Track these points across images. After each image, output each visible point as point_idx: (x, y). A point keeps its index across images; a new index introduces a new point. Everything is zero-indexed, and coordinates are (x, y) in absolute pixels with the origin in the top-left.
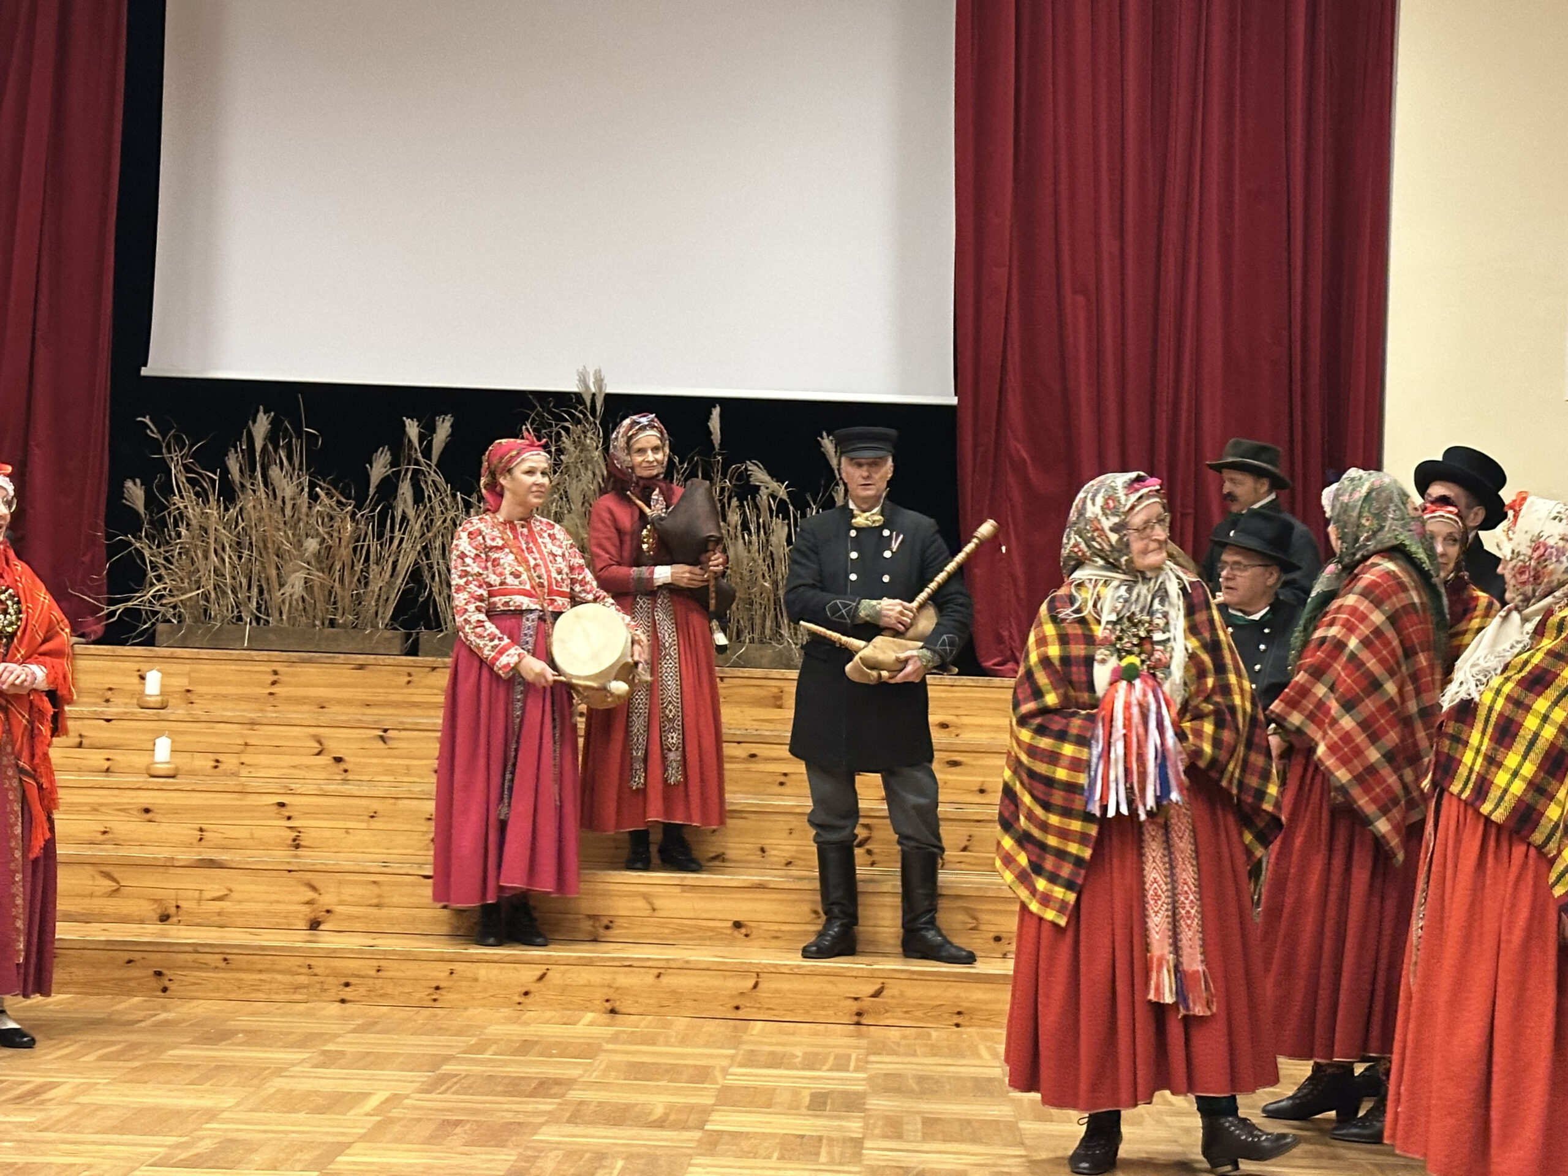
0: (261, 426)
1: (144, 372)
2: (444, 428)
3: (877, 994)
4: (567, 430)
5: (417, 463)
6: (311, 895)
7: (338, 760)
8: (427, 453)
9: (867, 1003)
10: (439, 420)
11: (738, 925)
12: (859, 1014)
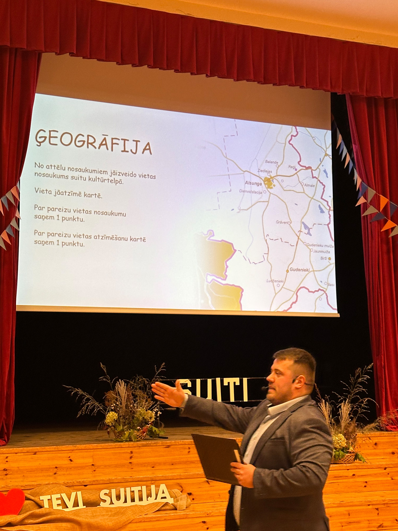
7: (190, 494)
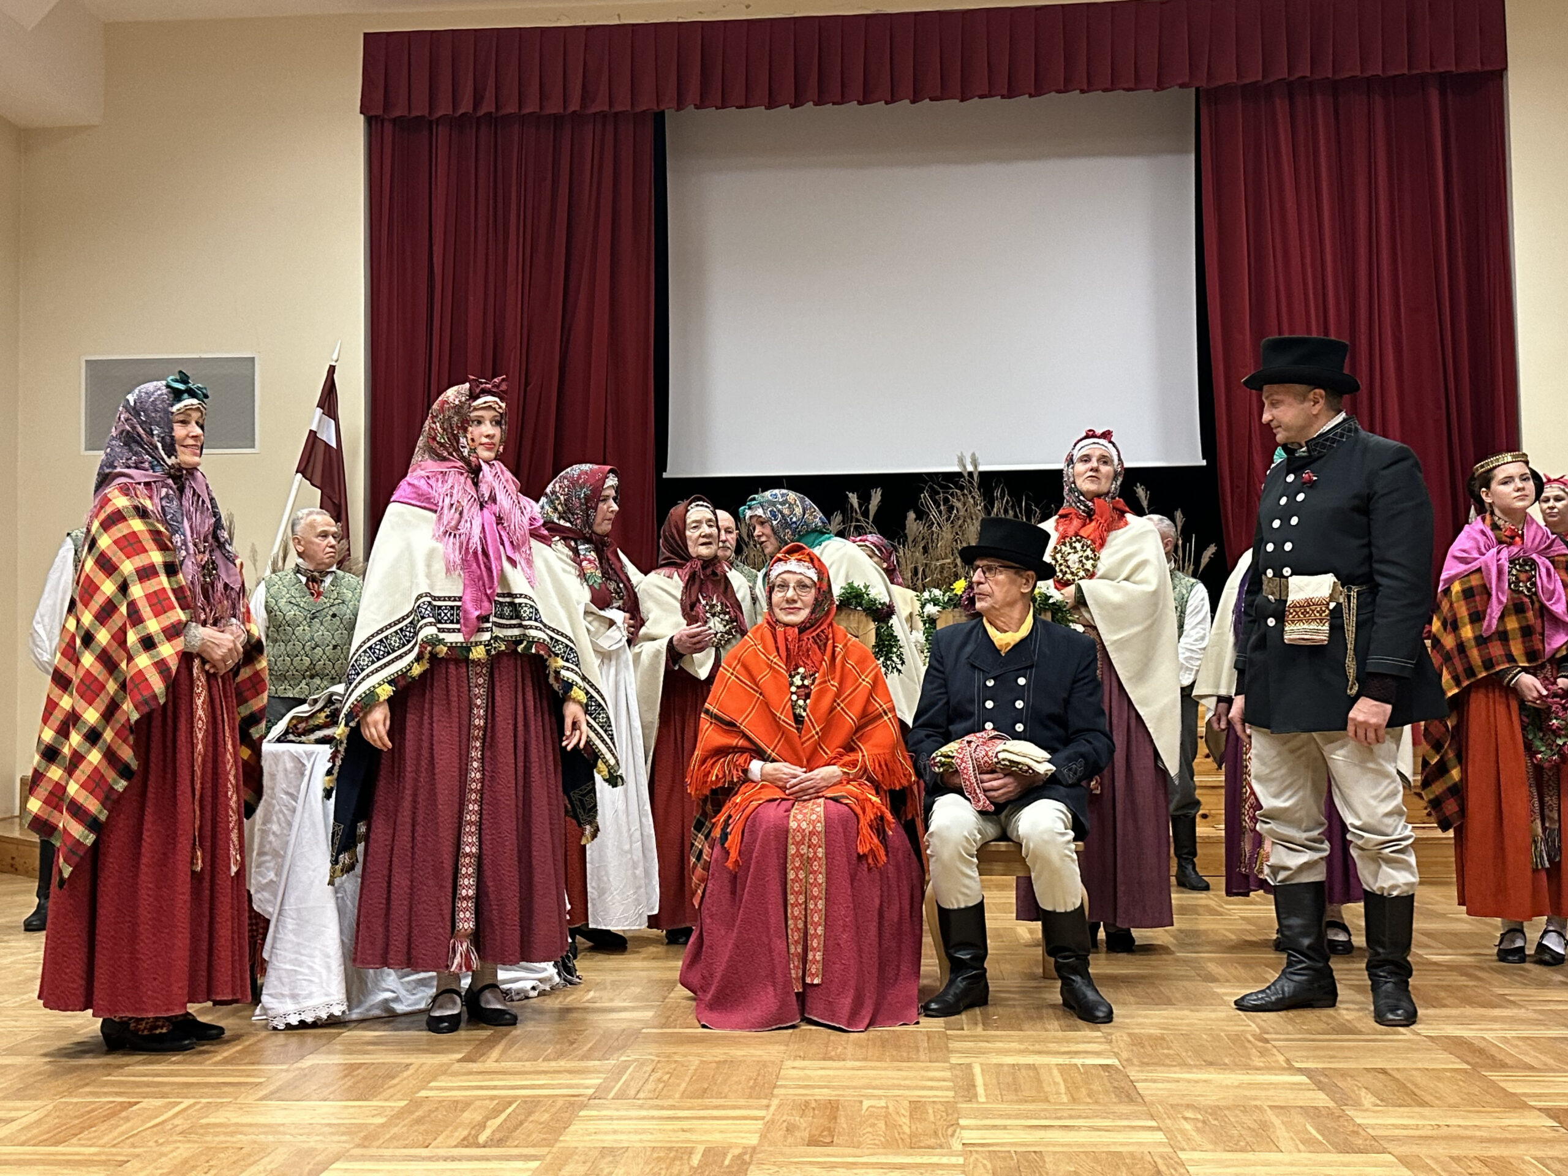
1: (665, 475)
2: (876, 497)
4: (952, 495)
5: (858, 520)
8: (866, 514)
10: (873, 492)
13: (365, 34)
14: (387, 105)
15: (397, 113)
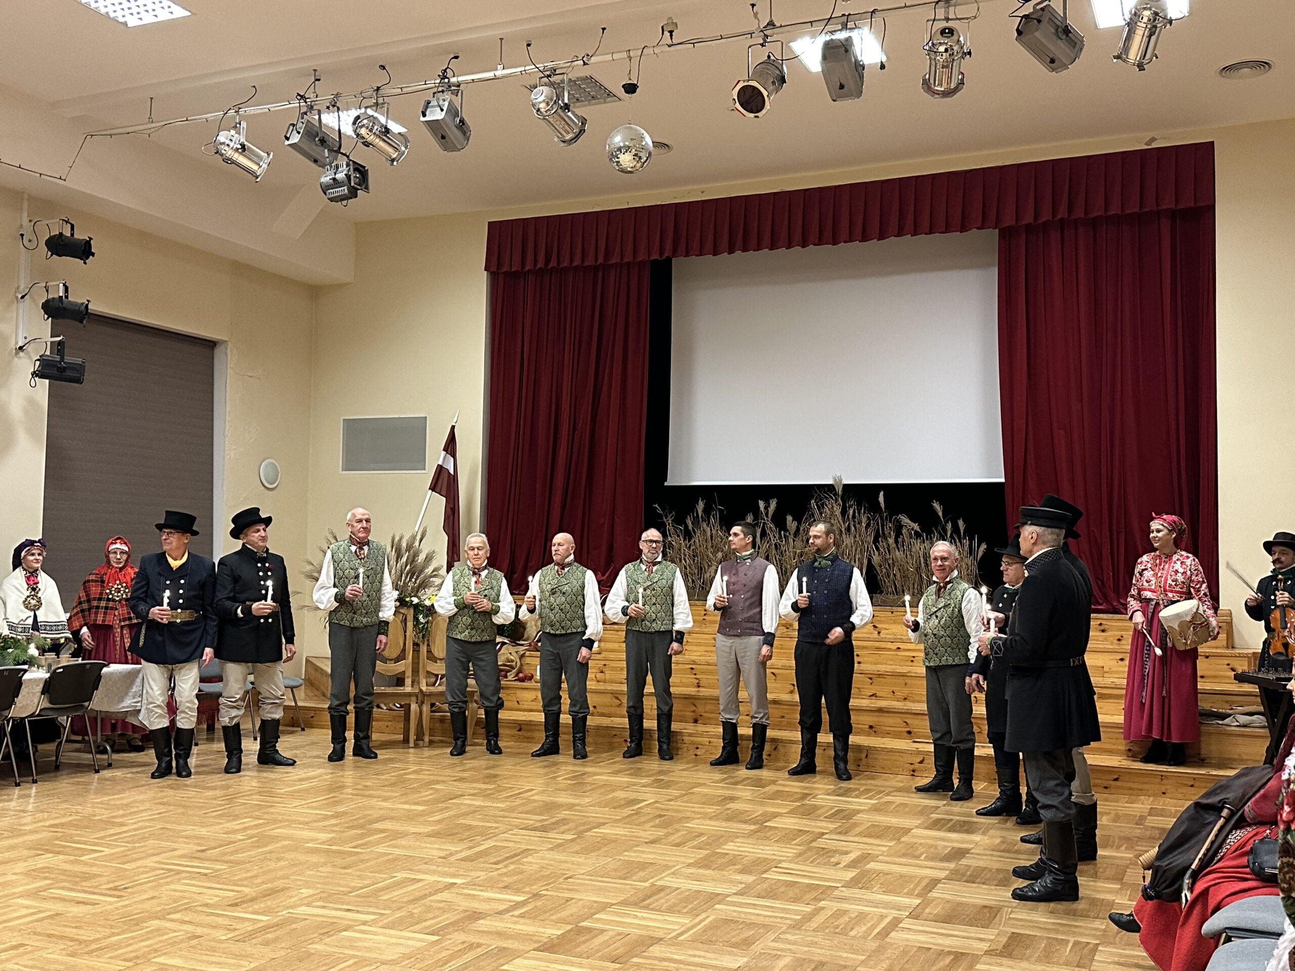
0: (701, 506)
1: (666, 484)
2: (773, 504)
3: (921, 762)
5: (764, 519)
6: (694, 708)
8: (767, 516)
9: (917, 766)
10: (771, 499)
11: (871, 727)
12: (913, 771)
13: (489, 223)
14: (499, 265)
15: (505, 269)
